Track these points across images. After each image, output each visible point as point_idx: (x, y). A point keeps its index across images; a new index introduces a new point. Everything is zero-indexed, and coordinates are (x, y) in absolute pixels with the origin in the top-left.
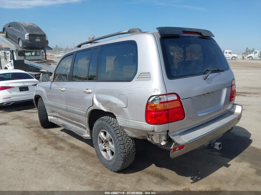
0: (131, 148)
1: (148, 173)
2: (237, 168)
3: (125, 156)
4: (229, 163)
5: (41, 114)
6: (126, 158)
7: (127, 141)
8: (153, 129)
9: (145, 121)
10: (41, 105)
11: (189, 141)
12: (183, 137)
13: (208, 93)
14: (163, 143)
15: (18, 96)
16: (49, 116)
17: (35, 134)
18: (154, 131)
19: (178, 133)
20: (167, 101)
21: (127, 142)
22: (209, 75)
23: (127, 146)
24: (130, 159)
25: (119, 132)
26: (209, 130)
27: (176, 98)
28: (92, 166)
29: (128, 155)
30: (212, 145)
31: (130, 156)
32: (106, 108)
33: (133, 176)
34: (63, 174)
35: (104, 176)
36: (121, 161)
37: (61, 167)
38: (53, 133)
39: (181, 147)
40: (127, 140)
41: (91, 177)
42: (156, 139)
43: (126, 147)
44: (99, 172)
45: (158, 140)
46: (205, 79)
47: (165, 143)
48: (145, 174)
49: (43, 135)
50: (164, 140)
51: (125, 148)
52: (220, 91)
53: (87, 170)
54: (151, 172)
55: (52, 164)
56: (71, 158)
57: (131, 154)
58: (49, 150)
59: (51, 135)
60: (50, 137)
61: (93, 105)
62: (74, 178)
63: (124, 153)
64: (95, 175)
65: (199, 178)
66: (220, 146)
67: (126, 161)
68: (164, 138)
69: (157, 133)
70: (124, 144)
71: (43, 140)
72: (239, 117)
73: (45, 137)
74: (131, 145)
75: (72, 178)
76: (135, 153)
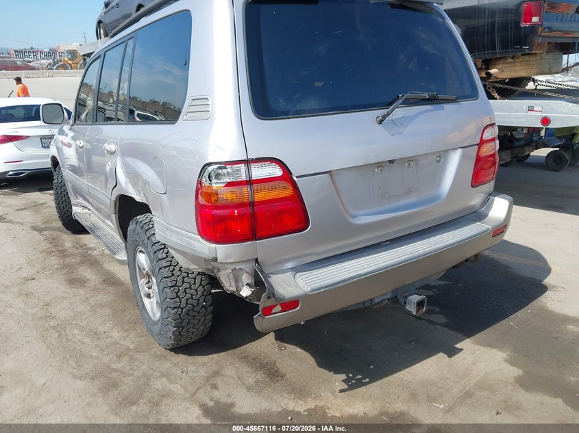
0: (198, 296)
1: (245, 358)
2: (474, 364)
3: (180, 315)
4: (458, 346)
5: (61, 202)
6: (183, 320)
7: (186, 280)
8: (215, 256)
9: (197, 232)
10: (60, 181)
11: (313, 290)
12: (302, 277)
13: (390, 162)
14: (246, 292)
15: (38, 157)
16: (75, 205)
17: (45, 245)
18: (215, 259)
19: (290, 265)
20: (248, 179)
21: (183, 282)
22: (392, 111)
23: (185, 291)
24: (195, 322)
25: (164, 255)
26: (388, 263)
27: (277, 171)
28: (125, 331)
29: (188, 314)
30: (402, 301)
31: (194, 316)
32: (139, 193)
33: (204, 364)
34: (48, 347)
35: (138, 357)
36: (171, 327)
37: (54, 328)
38: (83, 246)
39: (291, 304)
40: (184, 278)
41: (106, 359)
42: (227, 279)
43: (181, 294)
44: (132, 346)
45: (233, 284)
46: (381, 122)
47: (251, 293)
48: (236, 360)
49: (61, 249)
50: (248, 284)
51: (178, 296)
52: (441, 157)
53: (109, 339)
54: (253, 356)
55: (41, 318)
56: (89, 308)
57: (198, 312)
58: (52, 286)
59: (77, 249)
60: (72, 255)
61: (116, 185)
62: (68, 357)
63: (174, 308)
64: (118, 354)
65: (367, 380)
66: (420, 304)
67: (183, 328)
68: (246, 279)
69: (227, 266)
70: (175, 286)
71: (54, 261)
72: (501, 229)
73: (63, 253)
74: (196, 291)
75: (64, 358)
76: (210, 309)
